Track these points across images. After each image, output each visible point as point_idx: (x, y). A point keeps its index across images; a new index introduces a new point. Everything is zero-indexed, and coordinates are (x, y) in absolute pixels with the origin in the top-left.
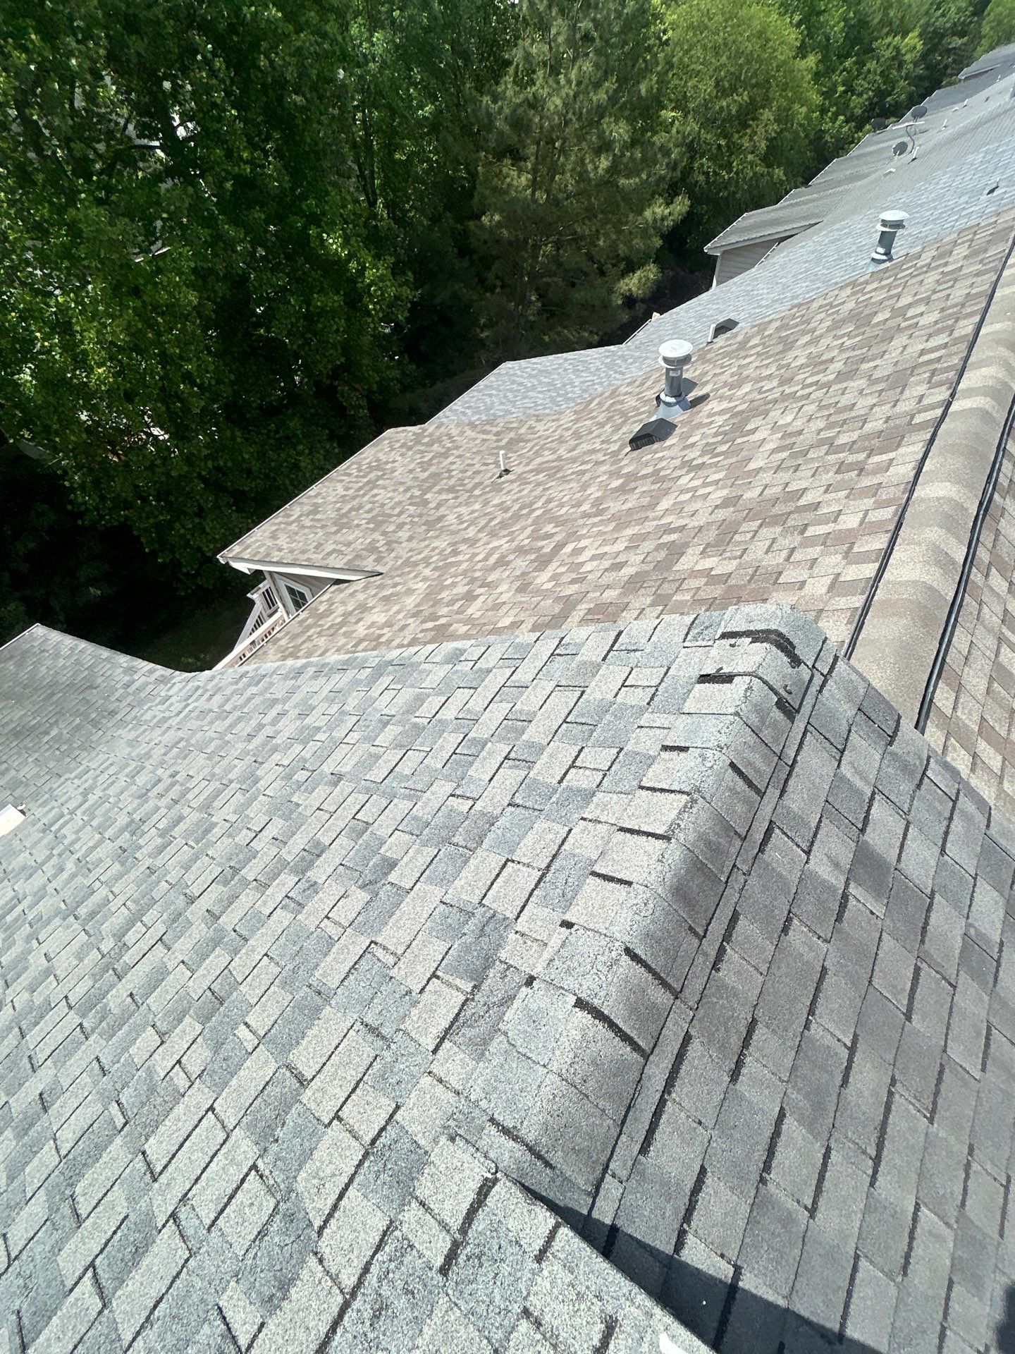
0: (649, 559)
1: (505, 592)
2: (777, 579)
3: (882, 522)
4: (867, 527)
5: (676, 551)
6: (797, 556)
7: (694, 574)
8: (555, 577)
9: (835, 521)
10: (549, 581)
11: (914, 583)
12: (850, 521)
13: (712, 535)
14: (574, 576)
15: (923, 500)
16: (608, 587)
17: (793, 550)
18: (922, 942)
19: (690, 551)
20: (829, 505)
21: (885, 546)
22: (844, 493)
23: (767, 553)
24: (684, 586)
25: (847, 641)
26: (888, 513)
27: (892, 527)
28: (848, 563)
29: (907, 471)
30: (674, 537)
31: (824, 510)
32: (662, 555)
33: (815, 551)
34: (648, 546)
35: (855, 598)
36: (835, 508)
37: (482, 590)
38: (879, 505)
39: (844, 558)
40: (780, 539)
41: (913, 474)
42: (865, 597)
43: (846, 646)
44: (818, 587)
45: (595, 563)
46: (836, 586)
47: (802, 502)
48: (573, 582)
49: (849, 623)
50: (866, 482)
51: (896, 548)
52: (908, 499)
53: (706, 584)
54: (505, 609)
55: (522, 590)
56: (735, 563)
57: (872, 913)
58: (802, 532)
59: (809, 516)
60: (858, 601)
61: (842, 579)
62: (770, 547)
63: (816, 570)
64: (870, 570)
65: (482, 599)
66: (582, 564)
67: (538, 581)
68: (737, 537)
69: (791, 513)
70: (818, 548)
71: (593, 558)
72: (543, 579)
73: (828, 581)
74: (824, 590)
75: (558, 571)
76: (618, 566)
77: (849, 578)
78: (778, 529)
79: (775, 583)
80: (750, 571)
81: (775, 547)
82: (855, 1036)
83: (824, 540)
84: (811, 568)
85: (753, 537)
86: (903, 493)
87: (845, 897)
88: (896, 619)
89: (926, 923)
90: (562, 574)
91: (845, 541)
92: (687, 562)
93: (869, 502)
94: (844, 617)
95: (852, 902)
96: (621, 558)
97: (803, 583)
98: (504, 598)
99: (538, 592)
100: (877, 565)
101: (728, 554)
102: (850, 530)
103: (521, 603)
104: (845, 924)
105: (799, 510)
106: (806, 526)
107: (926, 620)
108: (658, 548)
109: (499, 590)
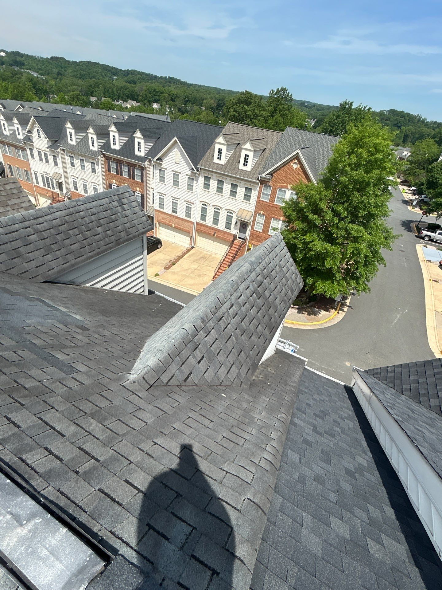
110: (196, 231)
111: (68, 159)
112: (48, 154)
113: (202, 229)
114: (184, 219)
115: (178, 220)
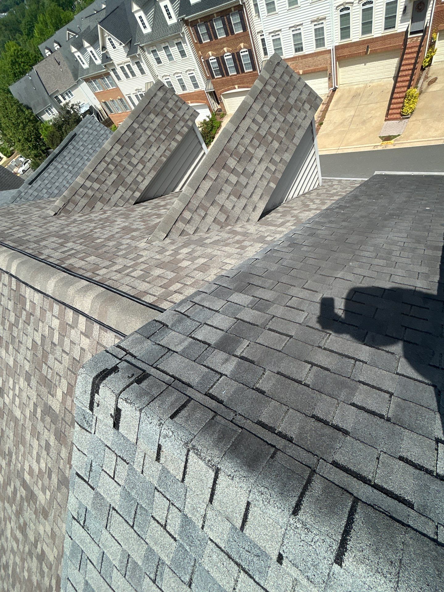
0: (48, 427)
1: (44, 528)
2: (77, 360)
3: (60, 310)
4: (61, 317)
5: (48, 410)
6: (67, 350)
7: (64, 402)
8: (44, 490)
9: (54, 330)
10: (45, 493)
11: (93, 302)
12: (56, 323)
13: (44, 390)
14: (46, 476)
15: (54, 292)
16: (59, 454)
17: (63, 351)
18: (257, 326)
19: (50, 403)
20: (45, 331)
21: (72, 311)
22: (41, 324)
23: (61, 363)
24: (69, 409)
25: (115, 334)
26: (56, 307)
27: (64, 307)
28: (77, 327)
29: (37, 296)
30: (39, 410)
31: (46, 333)
32: (48, 419)
33: (67, 341)
34: (40, 426)
35: (95, 327)
36: (47, 329)
37: (39, 546)
38: (51, 309)
39: (73, 328)
40: (56, 356)
41: (40, 294)
42: (95, 323)
43: (118, 335)
44: (85, 342)
45: (42, 461)
46: (87, 334)
47: (39, 342)
48: (50, 477)
49: (106, 332)
50: (38, 312)
51: (74, 306)
52: (52, 298)
53: (71, 397)
54: (56, 529)
55: (46, 517)
56: (63, 380)
57: (248, 346)
58: (55, 345)
59: (48, 341)
60: (97, 327)
61: (84, 331)
62: (59, 361)
63: (77, 342)
64: (82, 319)
65: (45, 547)
66: (40, 469)
67: (43, 502)
68: (49, 377)
69: (43, 349)
70: (66, 339)
71: (38, 462)
72: (42, 498)
73: (83, 338)
74: (88, 340)
75: (40, 486)
76: (48, 446)
77: (84, 328)
78: (50, 356)
79: (79, 362)
80: (69, 373)
81: (60, 359)
82: (306, 362)
83: (62, 336)
84: (75, 344)
85: (51, 369)
86: (48, 299)
87: (242, 358)
88: (108, 312)
89: (249, 323)
90: (43, 484)
91: (65, 327)
92: (55, 404)
93: (48, 314)
94: (103, 333)
95: (244, 354)
96: (43, 443)
97: (82, 349)
98: (48, 529)
99: (50, 502)
100: (80, 315)
101: (57, 383)
102: (60, 324)
103: (54, 517)
104: (255, 359)
105: (43, 344)
106: (52, 343)
107: (111, 300)
108: (43, 420)
109: (42, 532)
110: (336, 61)
111: (151, 57)
112: (131, 65)
113: (346, 52)
114: (315, 53)
115: (306, 60)
